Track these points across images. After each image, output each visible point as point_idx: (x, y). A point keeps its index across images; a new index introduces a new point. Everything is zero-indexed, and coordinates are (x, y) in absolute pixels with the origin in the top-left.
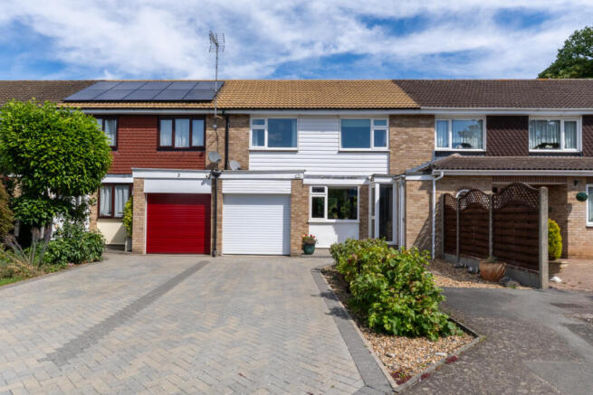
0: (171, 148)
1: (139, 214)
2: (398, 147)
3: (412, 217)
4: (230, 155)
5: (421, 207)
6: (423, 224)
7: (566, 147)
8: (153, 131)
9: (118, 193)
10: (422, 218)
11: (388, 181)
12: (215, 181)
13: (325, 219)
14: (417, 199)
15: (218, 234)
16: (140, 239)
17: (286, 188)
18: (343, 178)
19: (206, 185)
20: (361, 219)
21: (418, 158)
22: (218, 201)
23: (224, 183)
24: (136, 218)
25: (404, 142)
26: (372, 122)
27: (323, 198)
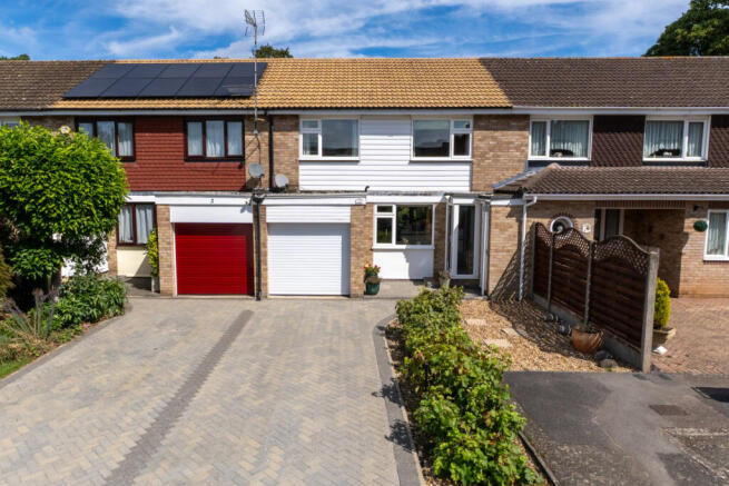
0: (202, 158)
1: (166, 249)
2: (483, 156)
3: (496, 251)
4: (276, 166)
5: (509, 238)
6: (510, 258)
7: (688, 155)
8: (179, 137)
9: (140, 214)
10: (508, 251)
11: (470, 201)
12: (257, 208)
13: (393, 245)
14: (503, 228)
15: (263, 272)
16: (170, 278)
17: (343, 216)
18: (414, 194)
19: (246, 212)
20: (436, 245)
21: (507, 169)
22: (262, 232)
23: (268, 210)
24: (162, 253)
25: (491, 149)
26: (452, 123)
27: (390, 220)
